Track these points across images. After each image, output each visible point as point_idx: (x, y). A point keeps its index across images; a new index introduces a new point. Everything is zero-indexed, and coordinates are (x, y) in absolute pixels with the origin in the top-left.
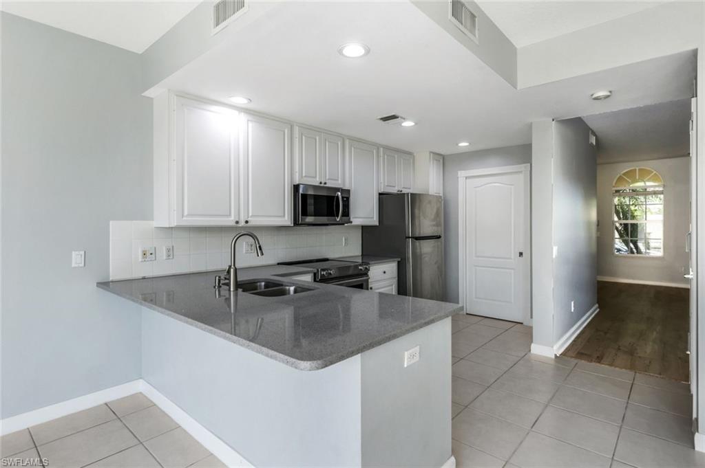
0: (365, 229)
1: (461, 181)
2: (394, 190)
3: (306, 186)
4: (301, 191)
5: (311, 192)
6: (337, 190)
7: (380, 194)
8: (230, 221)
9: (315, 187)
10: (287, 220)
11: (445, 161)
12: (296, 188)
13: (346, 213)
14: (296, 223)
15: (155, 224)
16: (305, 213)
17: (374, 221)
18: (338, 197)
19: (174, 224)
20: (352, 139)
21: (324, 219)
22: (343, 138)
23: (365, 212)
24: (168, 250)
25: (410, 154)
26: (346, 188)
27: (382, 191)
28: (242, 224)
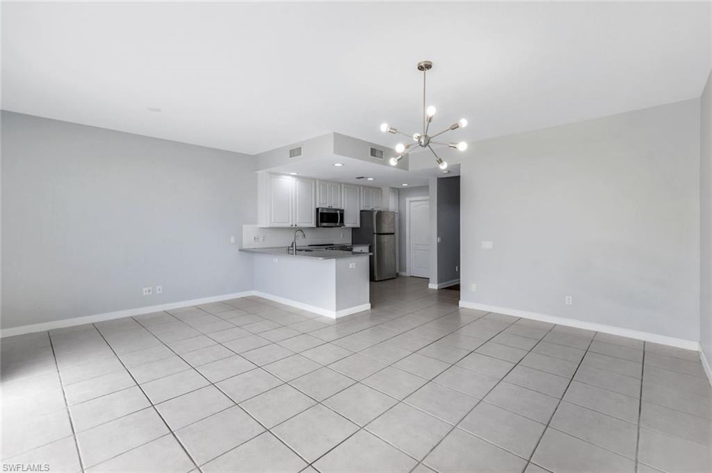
0: (353, 229)
1: (407, 203)
2: (369, 209)
3: (323, 209)
4: (320, 211)
5: (325, 211)
6: (337, 210)
7: (361, 211)
8: (289, 225)
9: (327, 209)
10: (313, 224)
11: (399, 192)
12: (317, 209)
13: (342, 221)
14: (317, 226)
15: (259, 226)
16: (322, 221)
17: (358, 225)
18: (337, 214)
19: (268, 226)
20: (345, 184)
21: (333, 224)
22: (340, 184)
23: (352, 220)
24: (263, 237)
25: (380, 189)
26: (342, 208)
27: (362, 209)
28: (294, 226)
